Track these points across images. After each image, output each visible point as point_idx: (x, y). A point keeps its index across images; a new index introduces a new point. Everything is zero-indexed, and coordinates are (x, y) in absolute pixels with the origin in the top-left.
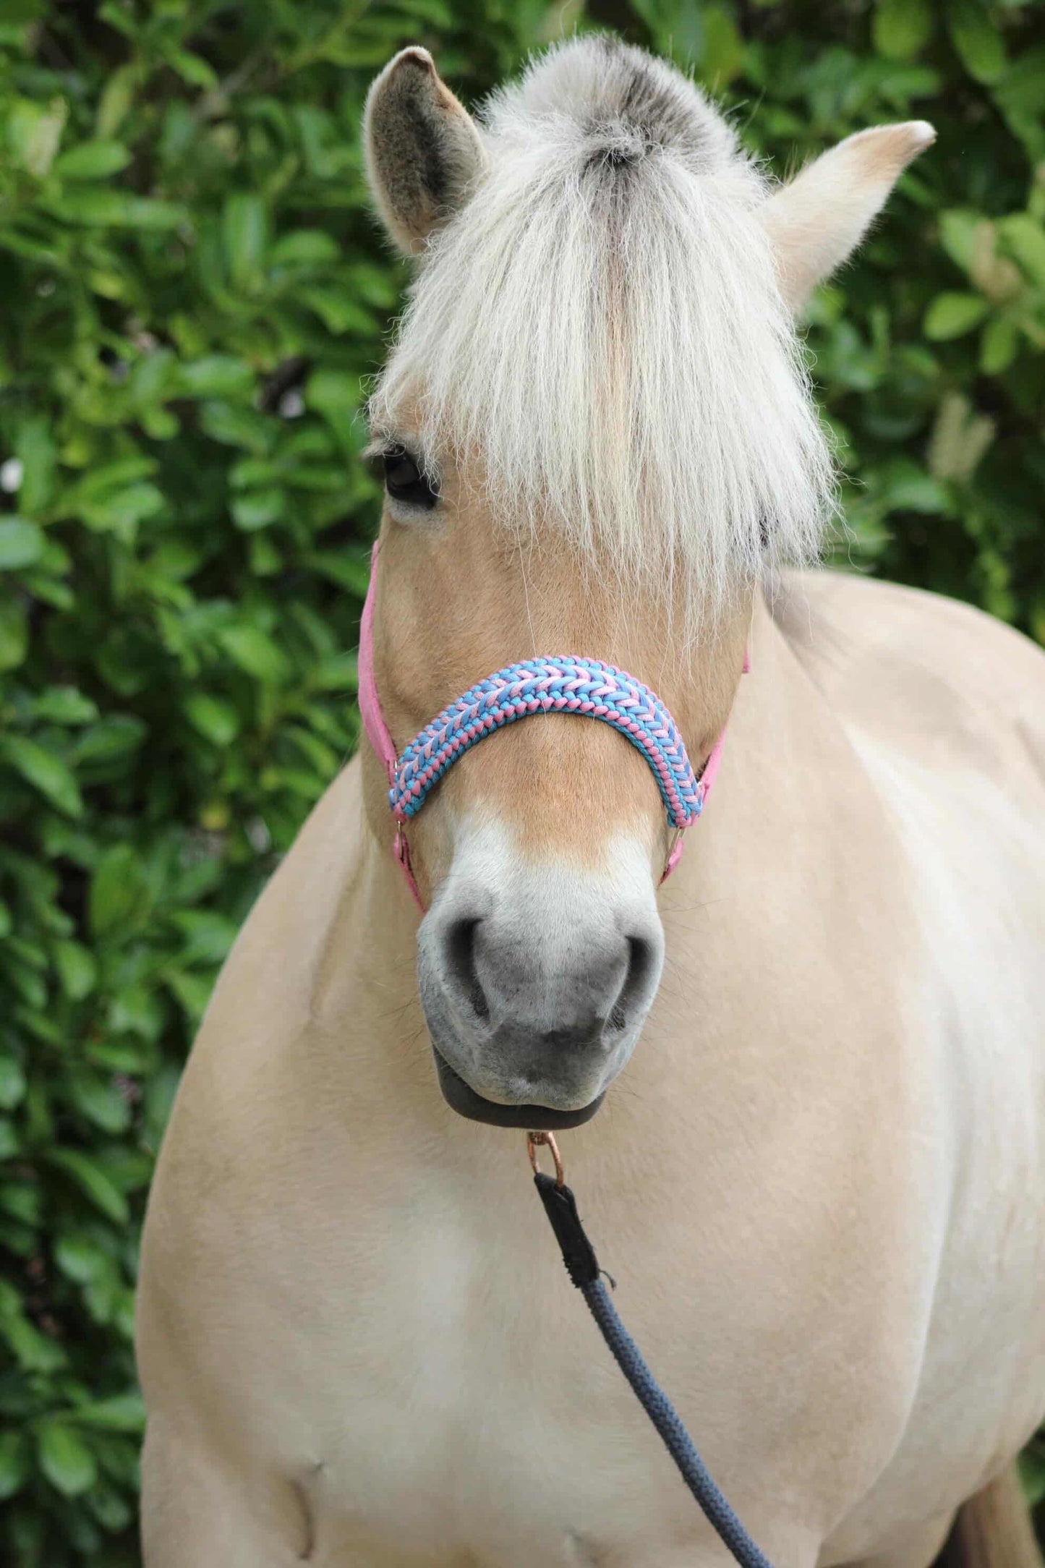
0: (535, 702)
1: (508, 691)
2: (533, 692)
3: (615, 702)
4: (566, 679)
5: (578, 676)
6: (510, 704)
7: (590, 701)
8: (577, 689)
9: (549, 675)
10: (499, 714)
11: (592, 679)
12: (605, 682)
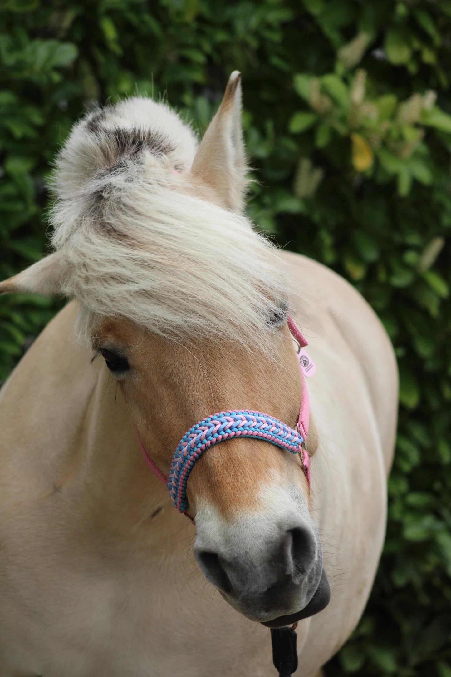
0: (204, 446)
1: (189, 447)
2: (200, 441)
3: (237, 427)
4: (211, 429)
5: (215, 425)
6: (194, 451)
7: (226, 433)
8: (217, 431)
9: (203, 431)
10: (192, 457)
11: (222, 423)
12: (228, 421)
